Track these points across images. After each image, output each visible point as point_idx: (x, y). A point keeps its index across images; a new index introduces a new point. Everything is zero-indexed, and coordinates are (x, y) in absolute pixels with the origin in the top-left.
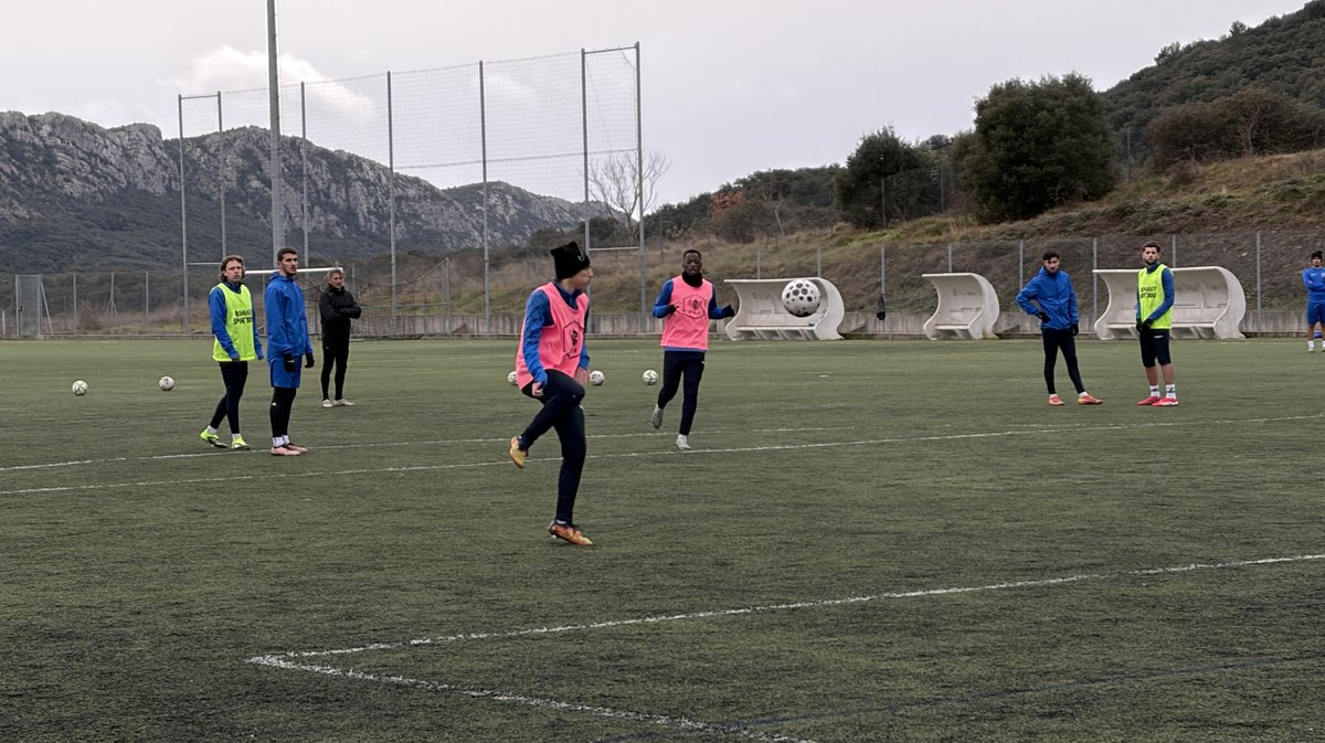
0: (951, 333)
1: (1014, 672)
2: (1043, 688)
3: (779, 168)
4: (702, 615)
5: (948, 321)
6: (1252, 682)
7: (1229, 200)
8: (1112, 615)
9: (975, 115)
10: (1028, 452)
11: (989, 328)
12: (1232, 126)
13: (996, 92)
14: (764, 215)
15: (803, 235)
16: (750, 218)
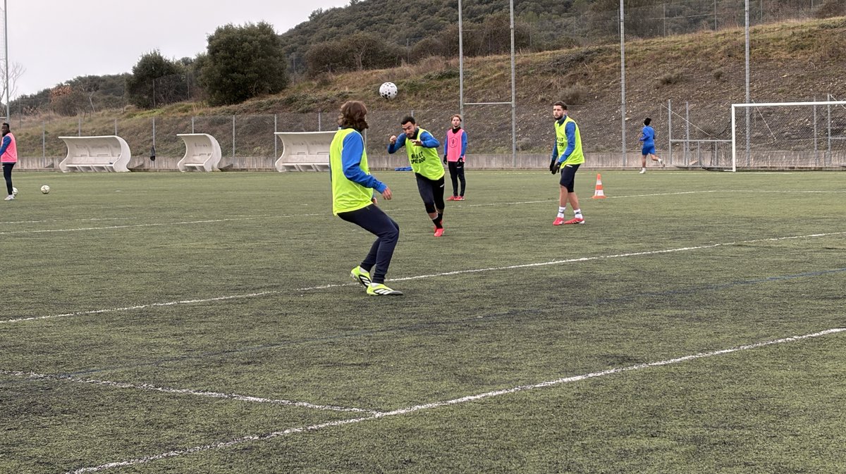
0: (194, 168)
1: (228, 342)
2: (245, 350)
3: (92, 75)
4: (43, 317)
5: (192, 161)
6: (360, 343)
7: (350, 94)
8: (284, 311)
9: (207, 44)
10: (237, 229)
11: (216, 165)
12: (351, 53)
13: (219, 31)
14: (83, 100)
15: (106, 112)
16: (74, 101)
